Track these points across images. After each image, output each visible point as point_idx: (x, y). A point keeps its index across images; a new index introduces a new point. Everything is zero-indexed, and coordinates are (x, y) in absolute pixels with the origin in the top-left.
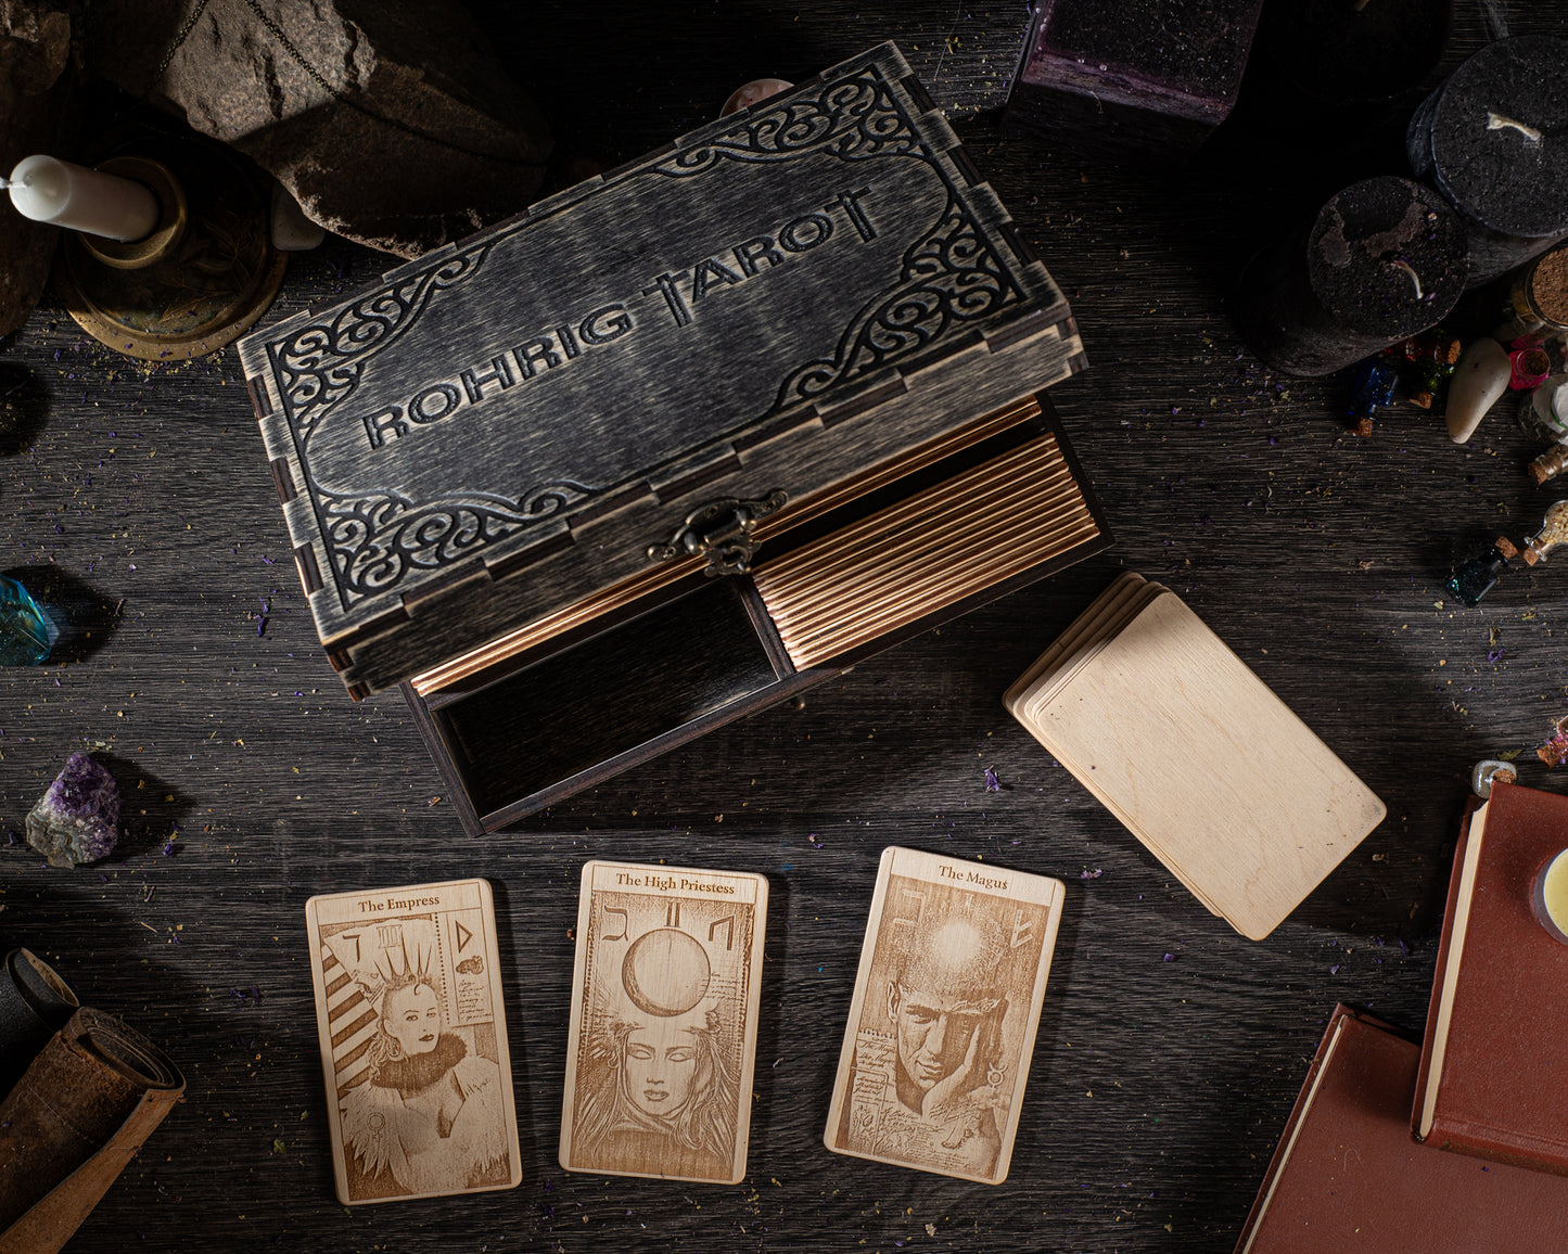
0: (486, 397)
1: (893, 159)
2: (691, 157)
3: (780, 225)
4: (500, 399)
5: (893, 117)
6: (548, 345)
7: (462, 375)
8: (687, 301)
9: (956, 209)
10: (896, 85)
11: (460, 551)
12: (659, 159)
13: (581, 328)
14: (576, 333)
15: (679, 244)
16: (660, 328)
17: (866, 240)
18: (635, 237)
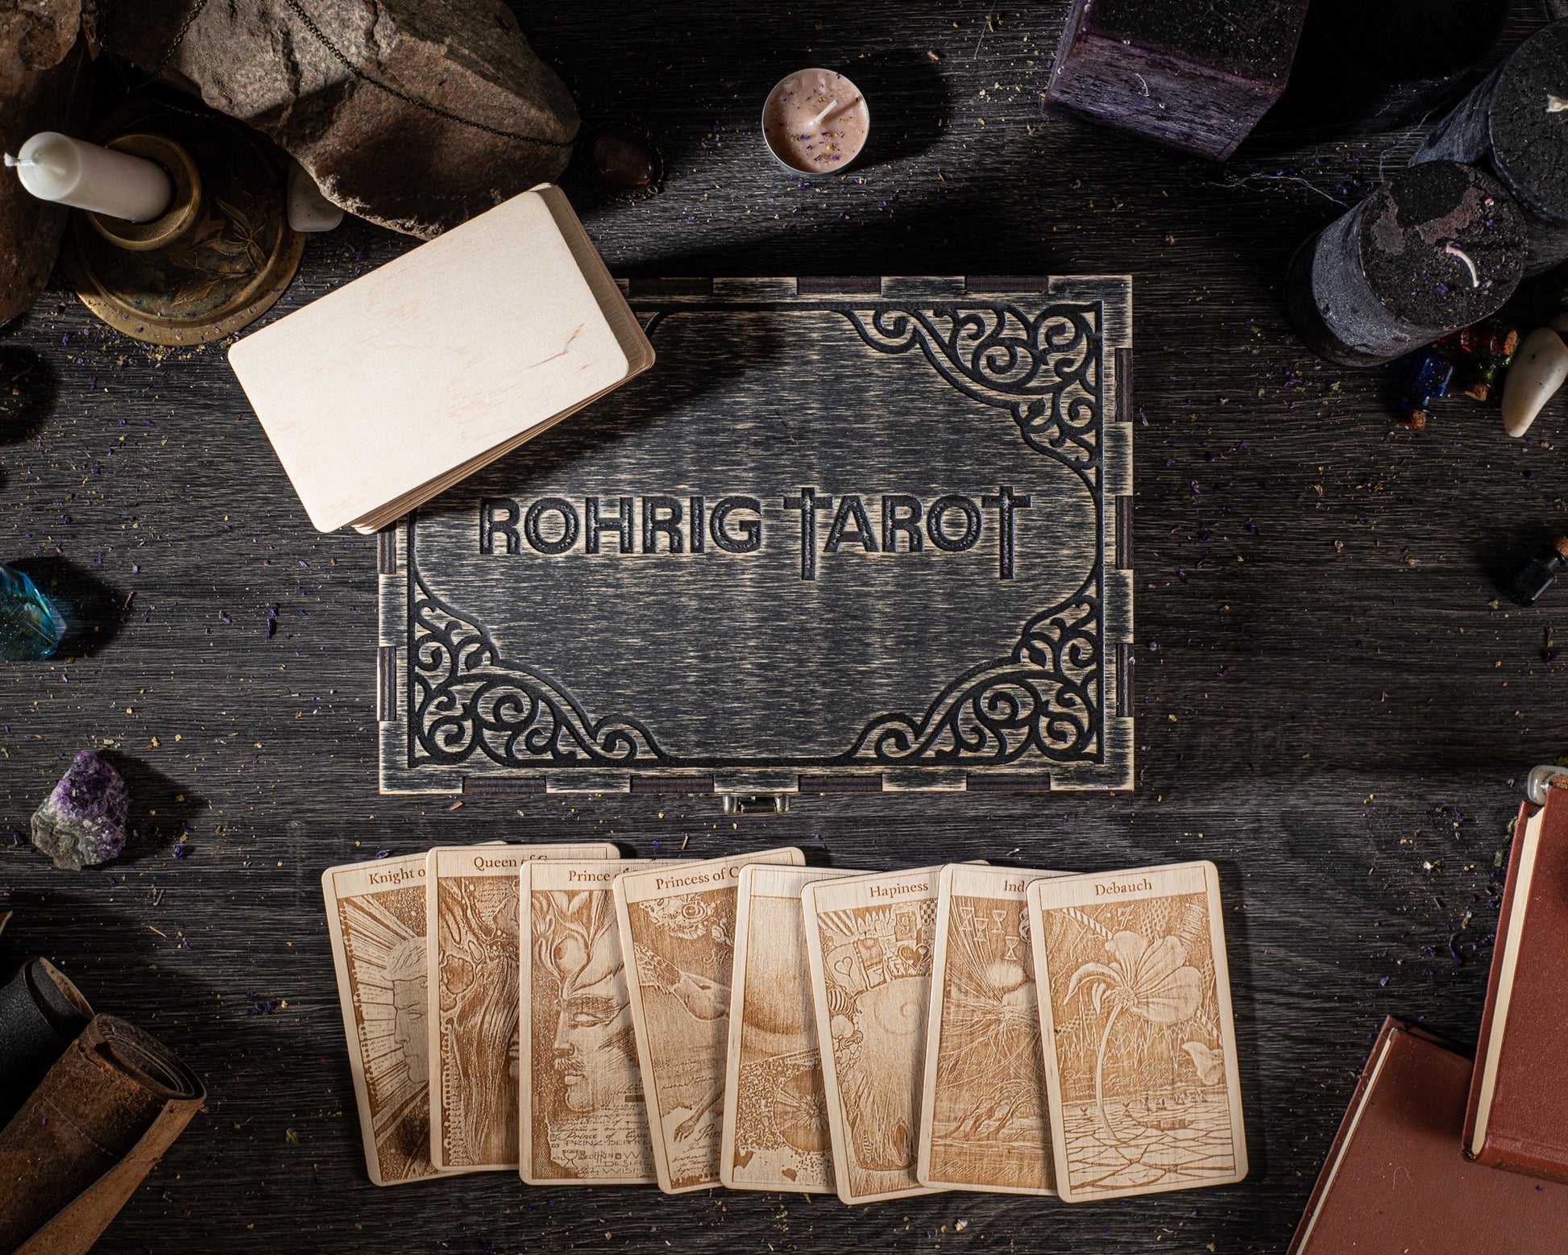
0: (602, 551)
1: (1066, 471)
2: (889, 319)
3: (936, 493)
4: (613, 564)
5: (1089, 404)
6: (677, 516)
7: (588, 500)
8: (820, 544)
9: (1091, 591)
10: (1110, 355)
11: (529, 756)
12: (860, 297)
13: (715, 510)
14: (707, 515)
15: (838, 452)
16: (785, 566)
17: (1003, 576)
18: (801, 408)
